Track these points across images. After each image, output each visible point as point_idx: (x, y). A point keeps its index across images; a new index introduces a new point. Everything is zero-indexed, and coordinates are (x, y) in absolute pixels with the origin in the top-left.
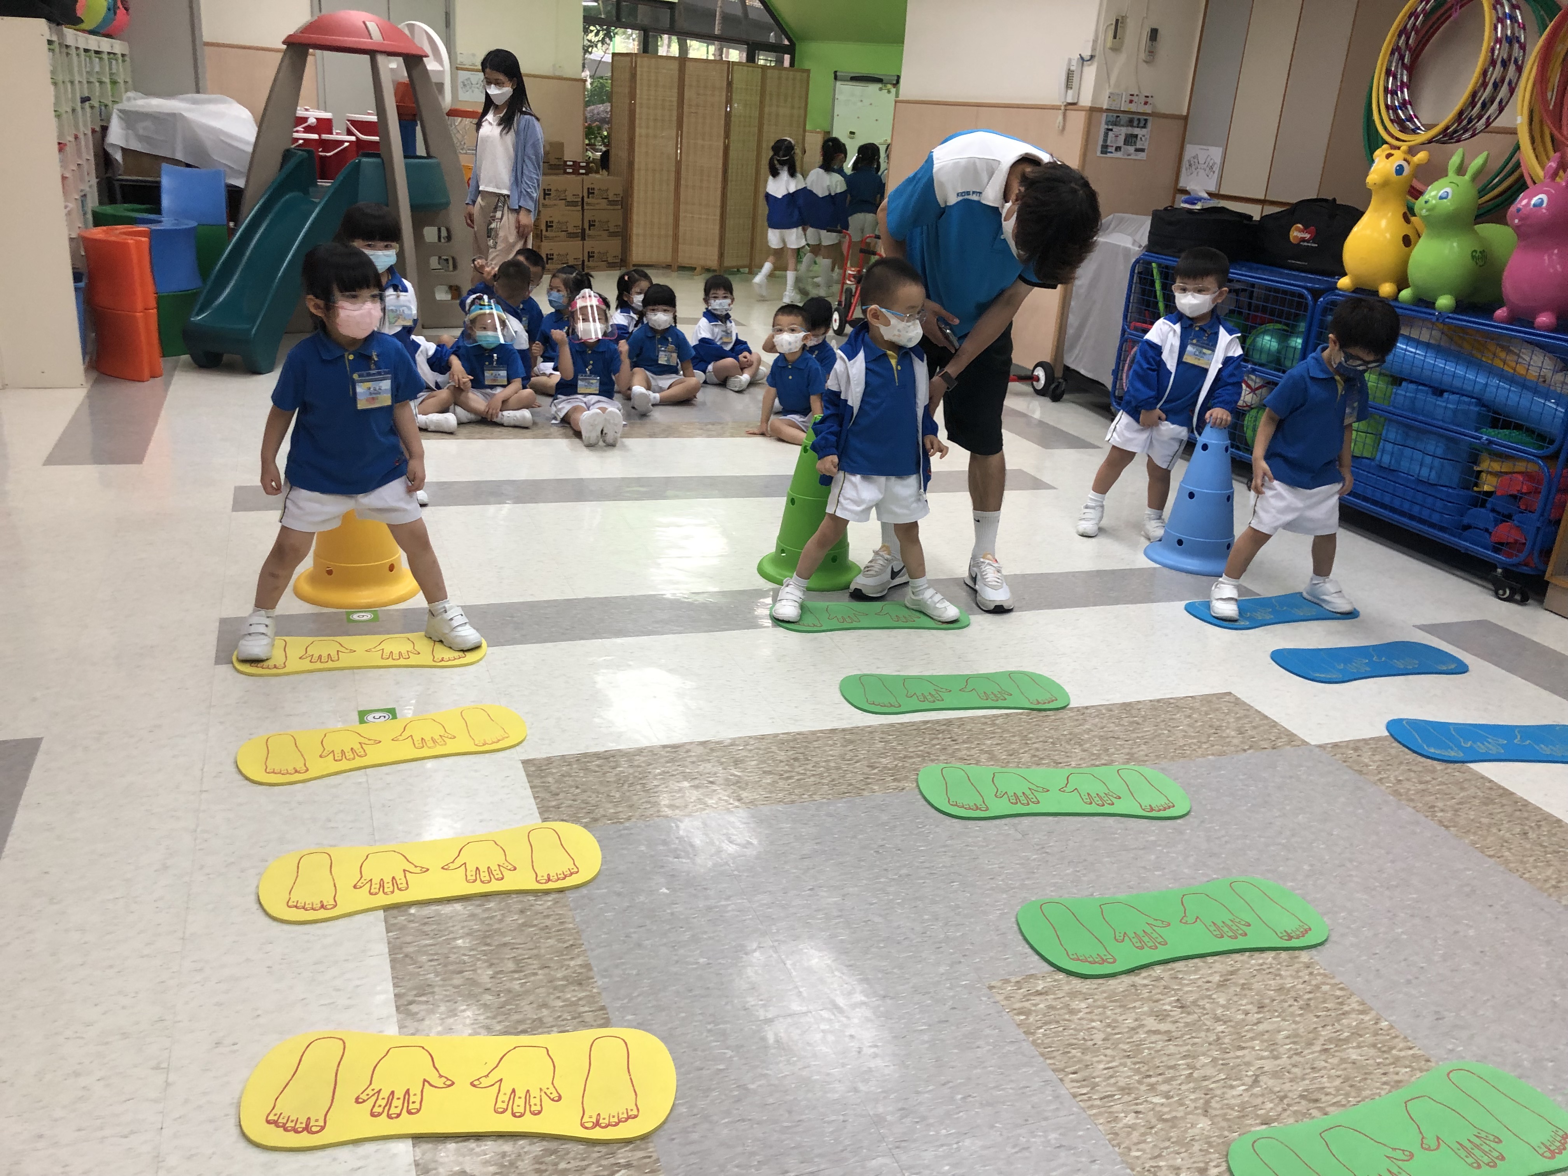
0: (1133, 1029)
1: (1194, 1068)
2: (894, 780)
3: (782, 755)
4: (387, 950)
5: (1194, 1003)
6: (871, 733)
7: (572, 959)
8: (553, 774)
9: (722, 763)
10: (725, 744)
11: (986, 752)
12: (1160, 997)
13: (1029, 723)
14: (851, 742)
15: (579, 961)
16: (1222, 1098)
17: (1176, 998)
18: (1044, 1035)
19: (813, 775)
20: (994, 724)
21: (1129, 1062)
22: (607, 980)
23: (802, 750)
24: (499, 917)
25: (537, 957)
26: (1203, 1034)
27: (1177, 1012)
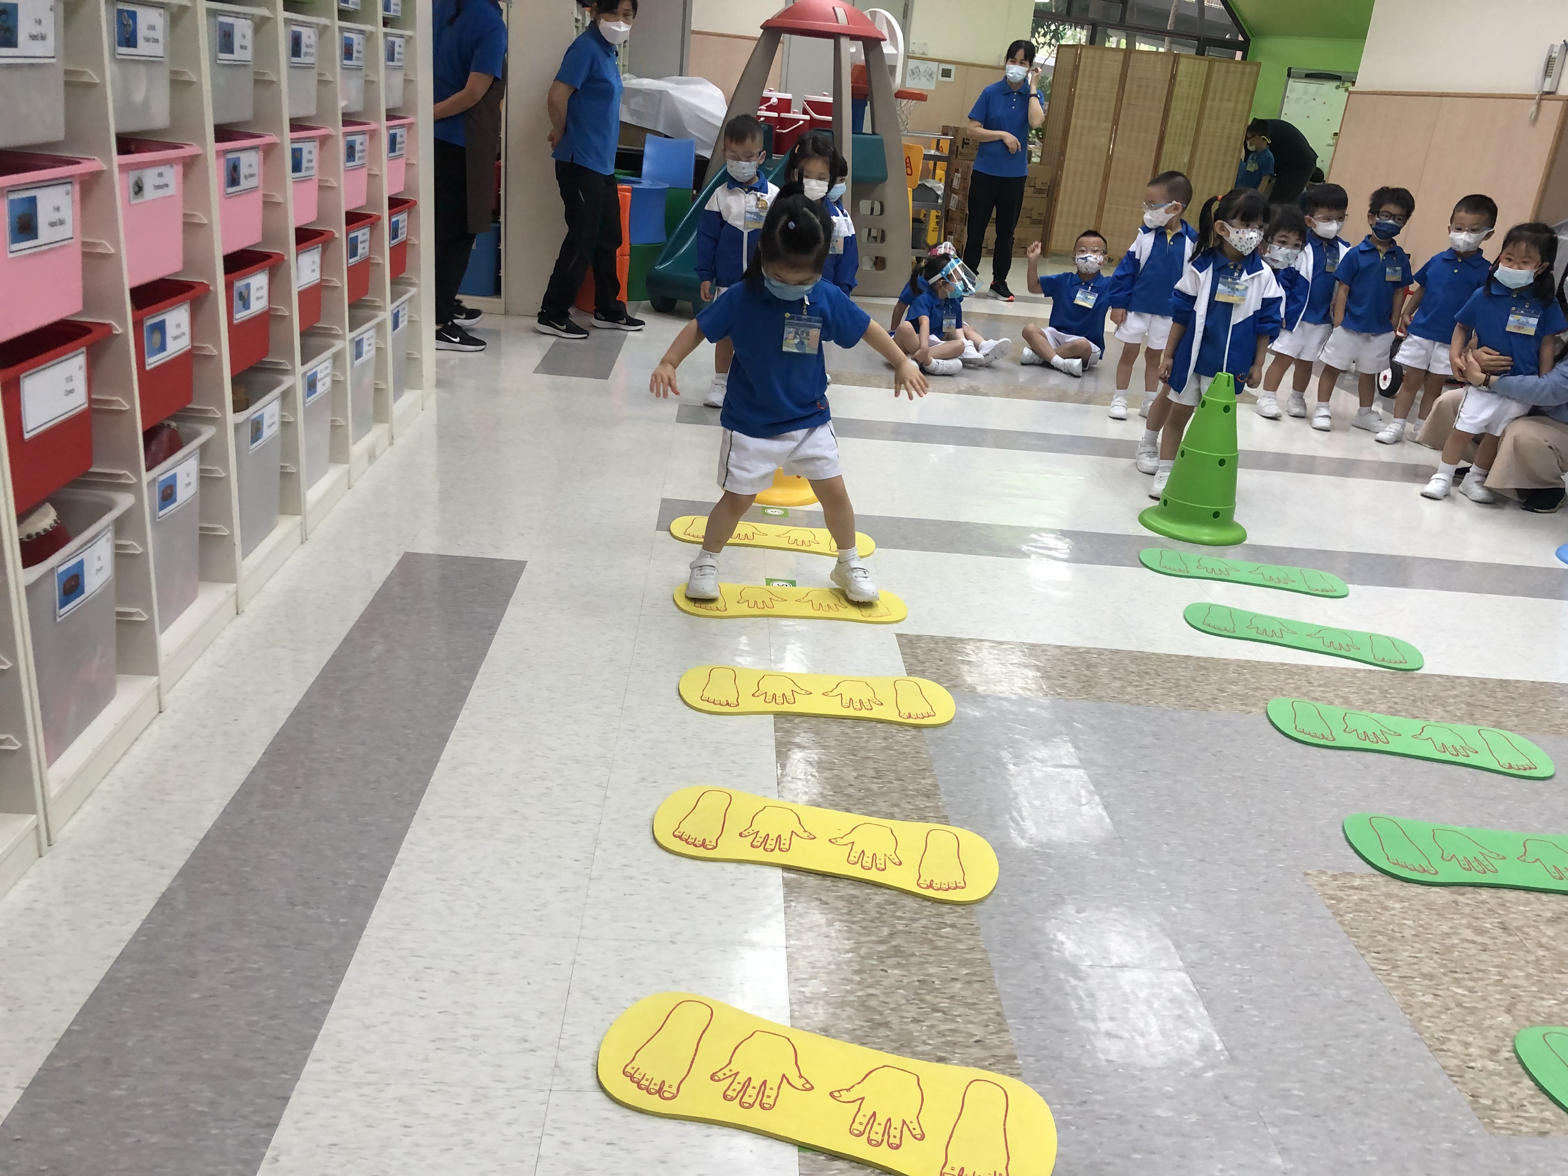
0: (1447, 934)
1: (1506, 977)
2: (1243, 704)
3: (1133, 668)
4: (774, 744)
5: (1519, 929)
6: (1226, 664)
7: (923, 778)
8: (922, 647)
9: (1075, 665)
10: (1081, 650)
11: (1342, 697)
12: (1483, 916)
13: (1391, 681)
14: (1204, 668)
15: (929, 781)
16: (1530, 1004)
17: (1499, 920)
18: (1352, 919)
19: (1163, 688)
20: (1354, 676)
21: (1436, 957)
22: (951, 799)
23: (1155, 667)
24: (866, 739)
25: (895, 771)
26: (1521, 953)
27: (1498, 932)
